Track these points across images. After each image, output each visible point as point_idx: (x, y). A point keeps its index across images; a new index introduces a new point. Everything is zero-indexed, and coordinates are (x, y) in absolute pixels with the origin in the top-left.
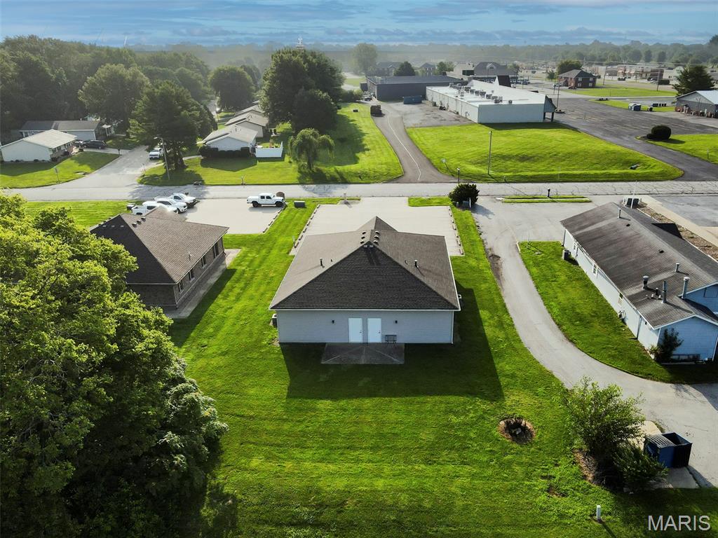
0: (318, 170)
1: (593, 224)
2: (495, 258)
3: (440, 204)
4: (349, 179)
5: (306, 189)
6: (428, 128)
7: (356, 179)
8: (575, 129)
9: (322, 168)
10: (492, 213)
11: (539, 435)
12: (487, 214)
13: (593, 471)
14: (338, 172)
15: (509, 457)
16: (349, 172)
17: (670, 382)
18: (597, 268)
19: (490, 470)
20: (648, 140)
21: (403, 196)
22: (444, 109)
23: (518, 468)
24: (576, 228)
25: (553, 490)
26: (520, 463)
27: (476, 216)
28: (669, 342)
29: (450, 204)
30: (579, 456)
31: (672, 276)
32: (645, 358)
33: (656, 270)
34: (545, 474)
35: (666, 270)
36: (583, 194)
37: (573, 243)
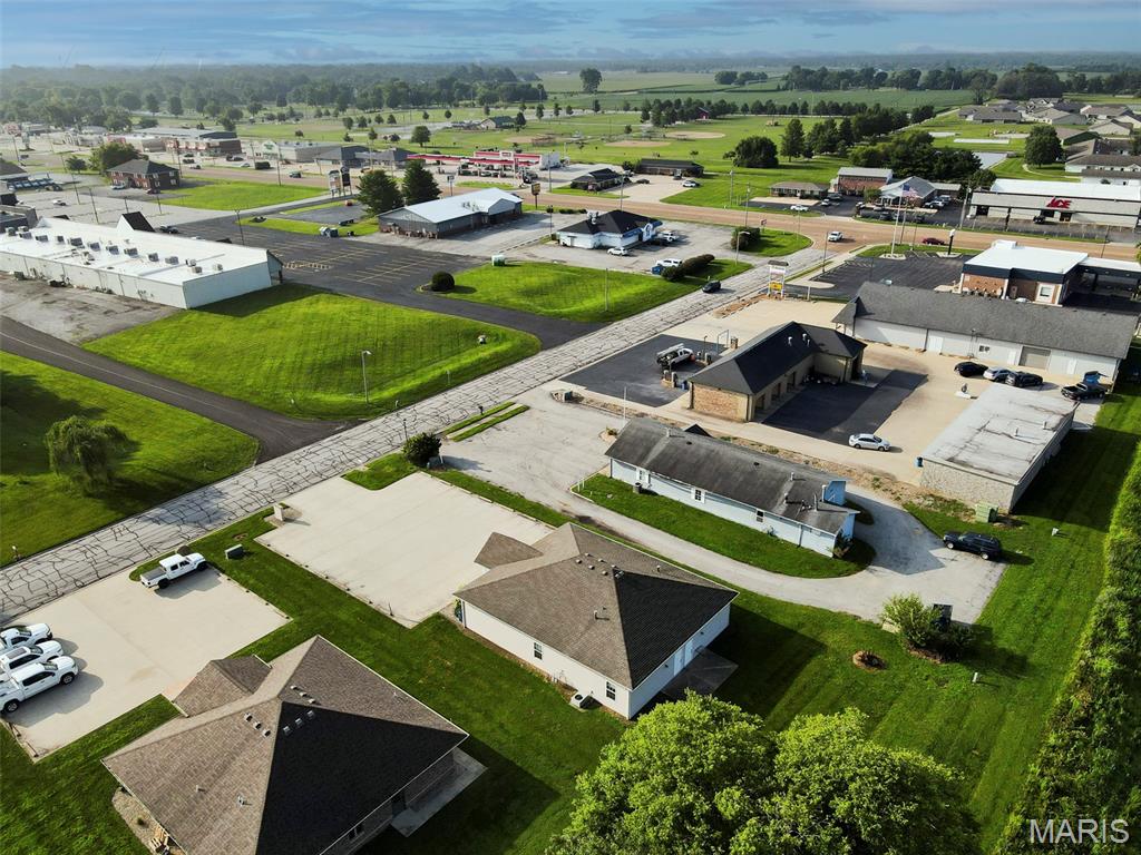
1: (648, 450)
2: (586, 519)
4: (194, 478)
5: (162, 521)
6: (122, 337)
7: (205, 474)
8: (331, 292)
10: (478, 463)
11: (881, 655)
12: (473, 465)
13: (938, 656)
14: (163, 473)
15: (896, 681)
16: (179, 466)
17: (862, 569)
18: (703, 495)
19: (905, 697)
20: (435, 293)
21: (328, 478)
22: (64, 286)
23: (909, 685)
24: (636, 458)
25: (940, 683)
26: (906, 681)
27: (470, 472)
28: (840, 542)
29: (415, 468)
30: (914, 653)
31: (794, 485)
32: (826, 558)
33: (773, 483)
34: (924, 677)
35: (783, 480)
36: (504, 399)
37: (638, 473)
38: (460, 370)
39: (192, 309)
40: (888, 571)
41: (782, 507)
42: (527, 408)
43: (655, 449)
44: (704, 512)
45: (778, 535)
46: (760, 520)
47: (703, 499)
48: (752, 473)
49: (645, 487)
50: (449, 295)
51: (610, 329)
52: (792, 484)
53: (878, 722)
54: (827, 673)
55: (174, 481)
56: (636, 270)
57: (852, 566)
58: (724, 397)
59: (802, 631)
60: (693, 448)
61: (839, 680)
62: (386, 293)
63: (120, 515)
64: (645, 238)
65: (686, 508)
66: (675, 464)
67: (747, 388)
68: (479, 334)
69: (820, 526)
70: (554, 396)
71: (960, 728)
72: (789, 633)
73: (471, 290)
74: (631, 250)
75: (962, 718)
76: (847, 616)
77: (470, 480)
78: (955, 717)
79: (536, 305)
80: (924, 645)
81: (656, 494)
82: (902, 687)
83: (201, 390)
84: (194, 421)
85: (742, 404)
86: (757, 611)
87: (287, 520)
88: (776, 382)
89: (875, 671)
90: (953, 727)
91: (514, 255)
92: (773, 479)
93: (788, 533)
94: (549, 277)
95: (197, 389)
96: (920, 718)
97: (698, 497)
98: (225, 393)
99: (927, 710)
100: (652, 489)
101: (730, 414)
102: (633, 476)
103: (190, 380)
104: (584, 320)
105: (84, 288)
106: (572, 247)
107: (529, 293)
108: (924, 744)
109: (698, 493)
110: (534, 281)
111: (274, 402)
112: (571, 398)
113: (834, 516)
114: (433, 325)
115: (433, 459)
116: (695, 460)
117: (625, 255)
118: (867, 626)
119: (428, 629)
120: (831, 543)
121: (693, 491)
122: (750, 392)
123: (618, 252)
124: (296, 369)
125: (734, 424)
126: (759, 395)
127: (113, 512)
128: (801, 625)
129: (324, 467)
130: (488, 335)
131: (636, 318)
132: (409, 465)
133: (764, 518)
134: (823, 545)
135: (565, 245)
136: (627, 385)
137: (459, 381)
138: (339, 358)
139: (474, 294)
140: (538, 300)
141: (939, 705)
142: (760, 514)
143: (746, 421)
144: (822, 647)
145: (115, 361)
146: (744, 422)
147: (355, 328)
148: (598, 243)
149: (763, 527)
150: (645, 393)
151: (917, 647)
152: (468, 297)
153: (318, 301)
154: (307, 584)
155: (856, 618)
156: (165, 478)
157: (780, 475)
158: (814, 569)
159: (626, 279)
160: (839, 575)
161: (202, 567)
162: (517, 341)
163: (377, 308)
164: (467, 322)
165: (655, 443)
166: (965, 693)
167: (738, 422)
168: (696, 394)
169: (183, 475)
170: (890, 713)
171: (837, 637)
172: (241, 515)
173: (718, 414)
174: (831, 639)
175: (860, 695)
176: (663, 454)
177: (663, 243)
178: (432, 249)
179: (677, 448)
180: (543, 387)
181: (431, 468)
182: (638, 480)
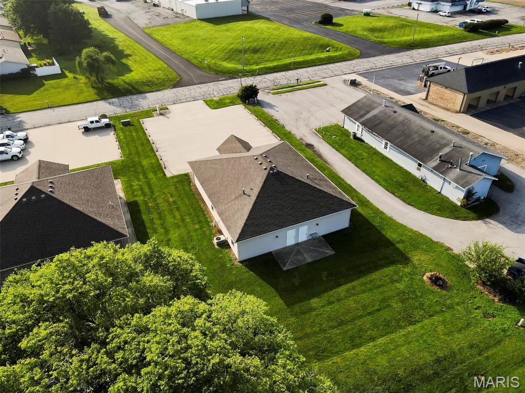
0: (108, 83)
1: (368, 112)
2: (310, 146)
3: (233, 103)
4: (141, 89)
5: (112, 104)
6: (162, 28)
7: (147, 88)
8: (268, 19)
9: (110, 81)
10: (275, 106)
11: (450, 280)
12: (270, 106)
13: (498, 296)
14: (127, 84)
15: (448, 302)
16: (137, 82)
17: (478, 219)
18: (389, 146)
19: (448, 315)
20: (320, 25)
21: (197, 100)
22: (158, 6)
23: (459, 308)
24: (357, 116)
25: (486, 315)
26: (458, 304)
27: (267, 110)
28: (469, 195)
29: (240, 102)
30: (480, 287)
31: (452, 150)
32: (455, 206)
33: (438, 146)
34: (475, 307)
35: (446, 145)
36: (316, 79)
37: (357, 126)
38: (303, 61)
39: (199, 19)
40: (501, 226)
41: (435, 162)
42: (326, 85)
43: (371, 113)
44: (387, 158)
45: (428, 182)
46: (419, 170)
47: (388, 149)
48: (426, 137)
49: (359, 135)
50: (327, 27)
51: (408, 53)
52: (450, 149)
53: (411, 324)
54: (395, 278)
55: (130, 88)
56: (450, 24)
57: (472, 215)
58: (448, 93)
59: (398, 245)
60: (396, 115)
61: (401, 286)
62: (295, 22)
63: (99, 98)
64: (468, 8)
65: (376, 153)
66: (379, 124)
67: (465, 89)
68: (329, 46)
69: (456, 181)
70: (345, 81)
71: (480, 355)
72: (389, 243)
73: (341, 25)
74: (452, 15)
75: (487, 348)
76: (442, 246)
77: (264, 113)
78: (482, 345)
79: (373, 37)
80: (489, 283)
81: (362, 141)
82: (450, 307)
83: (175, 53)
84: (160, 64)
85: (458, 99)
86: (376, 222)
87: (161, 114)
88: (495, 89)
89: (436, 289)
90: (474, 351)
91: (381, 11)
92: (438, 143)
93: (434, 182)
94: (391, 23)
95: (173, 53)
96: (450, 333)
97: (386, 148)
98: (183, 56)
99: (459, 331)
100: (363, 138)
101: (450, 106)
102: (353, 127)
103: (173, 49)
104: (394, 46)
105: (164, 8)
106: (418, 10)
107: (373, 30)
108: (435, 353)
109: (386, 144)
110: (380, 24)
111: (201, 62)
112: (354, 83)
113: (470, 176)
114: (307, 39)
115: (251, 99)
116: (393, 123)
117: (448, 16)
118: (453, 257)
119: (175, 180)
120: (461, 195)
121: (384, 142)
122: (467, 92)
123: (444, 14)
124: (223, 50)
125: (449, 113)
126: (477, 94)
127: (97, 96)
128: (402, 242)
129: (199, 95)
130: (333, 47)
131: (430, 49)
132: (239, 101)
133: (422, 168)
134: (456, 195)
135: (414, 9)
136: (395, 82)
137: (299, 66)
138: (247, 48)
139: (341, 28)
140: (376, 34)
141: (471, 332)
142: (420, 165)
143: (460, 112)
144: (405, 260)
145: (152, 38)
146: (457, 112)
147: (265, 35)
148: (435, 9)
149: (418, 174)
150: (402, 88)
151: (484, 284)
152: (337, 28)
153: (259, 22)
154: (142, 145)
155: (449, 249)
156: (127, 86)
157: (445, 141)
158: (438, 210)
159: (438, 28)
160: (457, 218)
161: (108, 126)
162: (346, 52)
163: (283, 28)
164: (326, 40)
165: (374, 108)
166: (504, 331)
167: (453, 112)
168: (430, 90)
169: (136, 87)
170: (426, 321)
171: (423, 257)
172: (146, 108)
173: (442, 105)
174: (417, 257)
175: (410, 301)
176: (375, 116)
177: (479, 12)
178: (336, 6)
179: (386, 114)
180: (342, 76)
181: (249, 104)
182: (355, 130)
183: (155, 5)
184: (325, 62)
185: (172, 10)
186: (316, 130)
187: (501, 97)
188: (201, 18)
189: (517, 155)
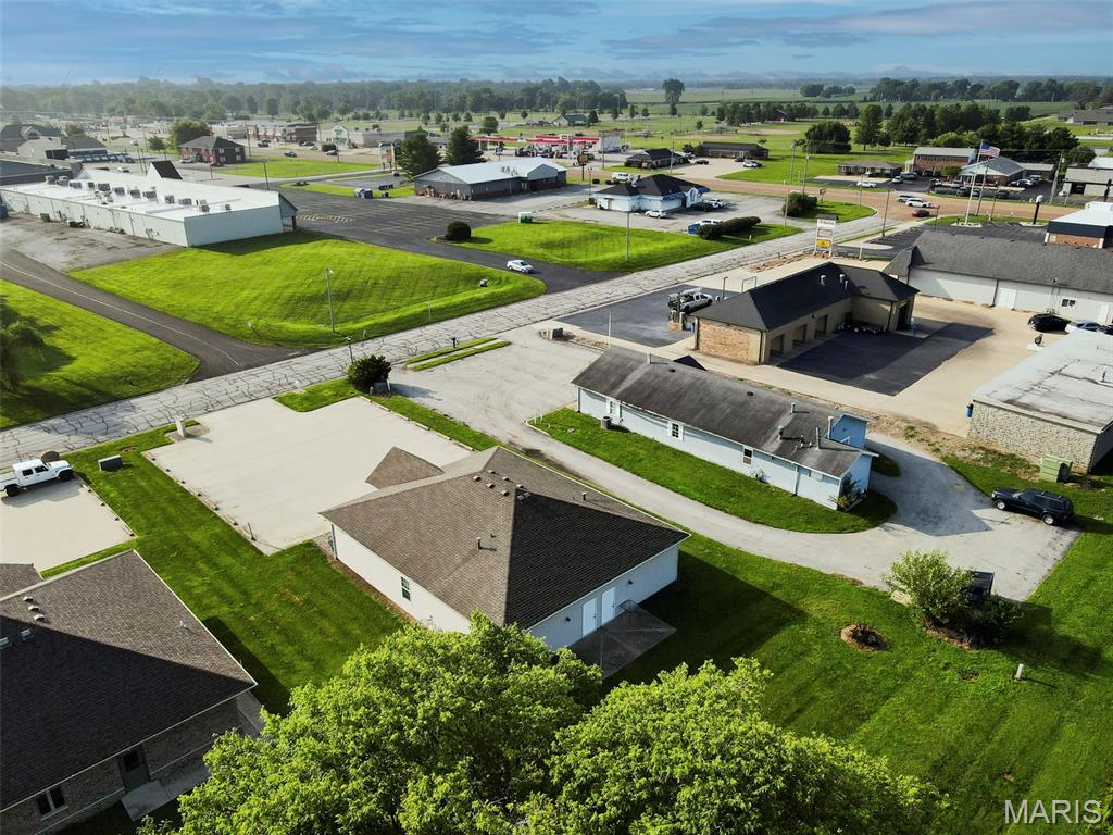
1: (623, 377)
2: (535, 453)
4: (114, 391)
6: (111, 267)
9: (30, 382)
11: (884, 631)
12: (424, 393)
13: (966, 639)
14: (78, 385)
15: (899, 668)
16: (100, 379)
17: (874, 526)
18: (681, 430)
19: (910, 690)
20: (449, 243)
21: (258, 399)
22: (82, 227)
23: (919, 673)
24: (606, 387)
25: (965, 675)
26: (914, 668)
27: (417, 400)
28: (846, 488)
29: (357, 392)
30: (931, 633)
31: (795, 419)
32: (828, 511)
33: (769, 415)
34: (941, 666)
35: (780, 413)
36: (486, 335)
37: (608, 405)
38: (447, 307)
39: (193, 247)
40: (911, 530)
41: (774, 444)
42: (509, 344)
43: (630, 377)
44: (682, 452)
45: (769, 480)
46: (748, 462)
47: (680, 435)
48: (743, 404)
49: (615, 422)
50: (463, 245)
51: (626, 278)
52: (791, 417)
53: (863, 720)
54: (799, 649)
55: (88, 392)
56: (672, 230)
57: (862, 521)
58: (733, 334)
59: (775, 594)
60: (675, 375)
61: (815, 659)
62: (395, 241)
63: (13, 422)
64: (689, 204)
65: (660, 447)
66: (650, 395)
67: (760, 324)
68: (482, 277)
69: (821, 467)
70: (541, 334)
71: (989, 740)
72: (758, 595)
73: (490, 241)
74: (669, 214)
75: (994, 726)
76: (843, 579)
77: (414, 407)
78: (983, 724)
79: (555, 256)
80: (946, 621)
81: (627, 431)
82: (907, 676)
83: (166, 314)
84: (141, 338)
85: (753, 342)
86: (720, 563)
87: (188, 436)
88: (800, 322)
89: (869, 651)
90: (978, 738)
91: (546, 215)
92: (767, 411)
93: (781, 477)
94: (575, 233)
95: (161, 314)
96: (929, 719)
97: (675, 434)
98: (188, 318)
99: (940, 711)
100: (624, 425)
101: (741, 355)
102: (601, 408)
103: (159, 306)
104: (600, 269)
105: (99, 229)
106: (609, 210)
107: (549, 245)
108: (926, 757)
109: (675, 427)
110: (558, 235)
111: (234, 326)
112: (559, 335)
113: (840, 456)
114: (434, 268)
115: (378, 384)
116: (678, 388)
117: (663, 218)
118: (869, 593)
119: (290, 558)
120: (835, 490)
121: (670, 426)
122: (764, 327)
123: (656, 214)
124: (273, 300)
125: (743, 367)
126: (778, 331)
127: (7, 419)
128: (778, 586)
129: (259, 388)
130: (492, 279)
131: (659, 270)
132: (352, 389)
133: (753, 458)
134: (823, 492)
135: (602, 208)
136: (631, 327)
137: (443, 317)
138: (323, 292)
139: (490, 244)
140: (557, 252)
141: (956, 708)
142: (748, 453)
143: (759, 363)
144: (800, 616)
145: (96, 288)
146: (756, 364)
147: (351, 266)
148: (637, 207)
149: (747, 471)
150: (646, 334)
151: (937, 625)
152: (484, 247)
153: (325, 244)
154: (173, 501)
155: (855, 583)
156: (79, 389)
157: (777, 406)
158: (808, 522)
159: (658, 237)
160: (842, 531)
161: (66, 477)
162: (519, 284)
163: (380, 252)
164: (472, 267)
165: (632, 370)
166: (1002, 692)
167: (748, 364)
168: (701, 333)
169: (101, 388)
170: (883, 709)
171: (825, 605)
172: (144, 428)
173: (727, 355)
174: (814, 606)
175: (842, 682)
176: (640, 382)
177: (708, 208)
178: (462, 209)
179: (657, 376)
180: (533, 325)
181: (375, 393)
182: (607, 413)
183: (74, 225)
184: (487, 305)
185: (122, 232)
186: (531, 422)
187: (811, 334)
188: (197, 243)
189: (877, 418)
